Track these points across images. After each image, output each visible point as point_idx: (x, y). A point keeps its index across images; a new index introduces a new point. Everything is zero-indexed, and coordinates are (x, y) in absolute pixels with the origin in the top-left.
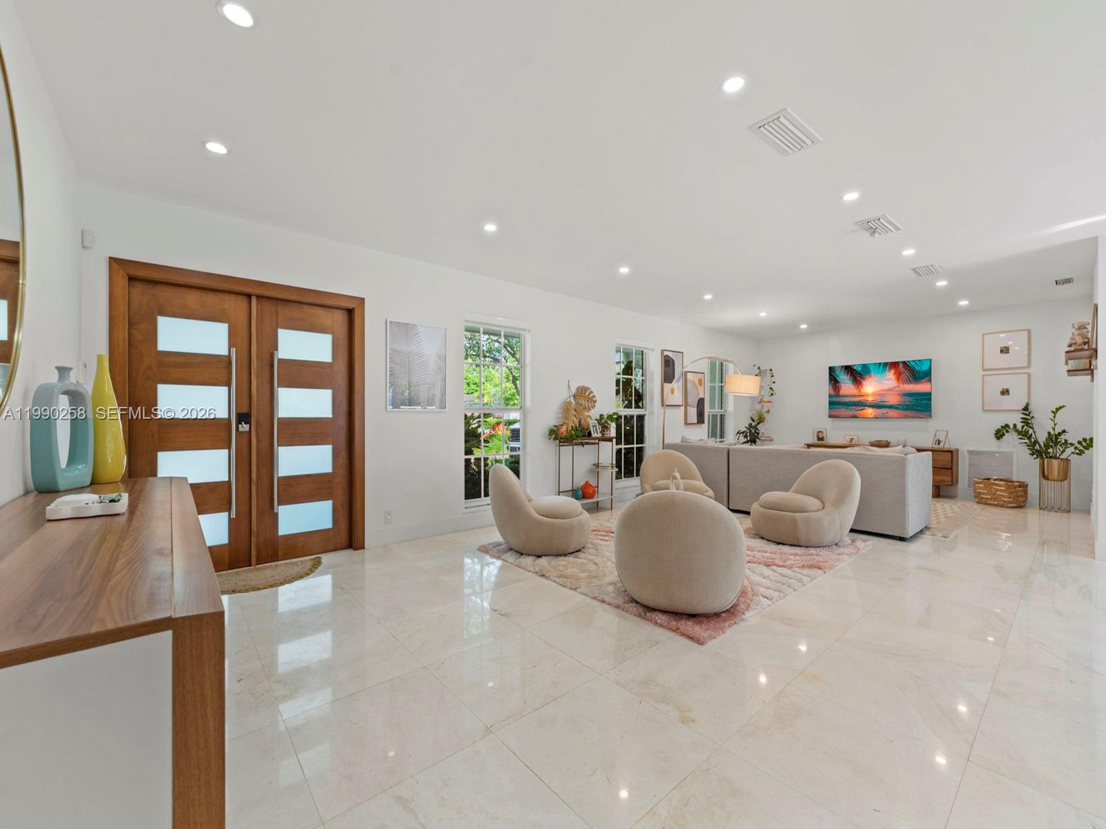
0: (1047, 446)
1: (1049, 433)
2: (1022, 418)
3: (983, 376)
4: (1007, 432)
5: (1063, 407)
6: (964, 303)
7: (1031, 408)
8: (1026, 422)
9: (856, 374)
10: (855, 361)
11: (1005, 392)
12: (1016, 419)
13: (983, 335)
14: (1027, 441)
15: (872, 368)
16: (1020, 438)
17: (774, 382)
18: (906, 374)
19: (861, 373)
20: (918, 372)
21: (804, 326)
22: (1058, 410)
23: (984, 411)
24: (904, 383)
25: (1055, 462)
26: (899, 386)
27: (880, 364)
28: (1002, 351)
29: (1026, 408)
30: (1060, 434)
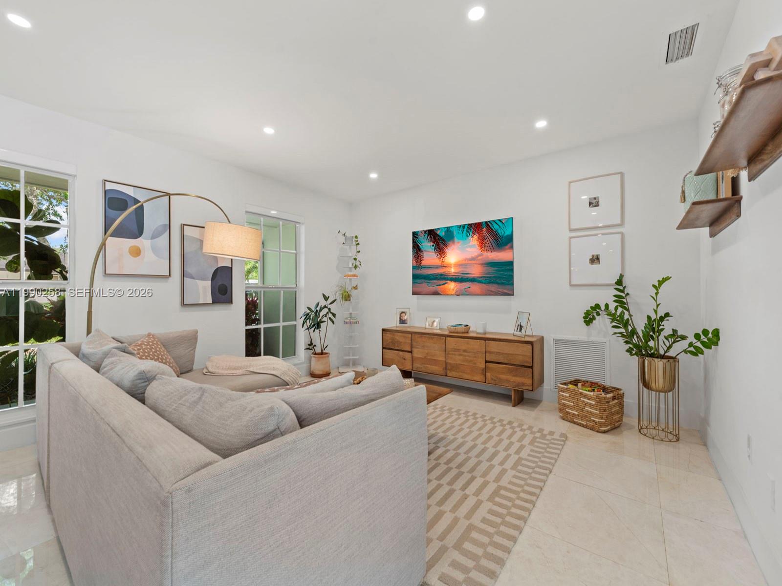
0: (648, 337)
1: (649, 318)
2: (615, 296)
3: (571, 238)
4: (598, 314)
5: (665, 280)
7: (625, 282)
8: (620, 301)
9: (439, 240)
10: (437, 224)
11: (595, 260)
12: (607, 297)
14: (623, 330)
16: (614, 327)
17: (359, 252)
18: (489, 239)
20: (502, 237)
22: (661, 283)
23: (571, 285)
24: (487, 251)
25: (660, 364)
27: (464, 226)
28: (590, 204)
29: (619, 282)
30: (662, 319)
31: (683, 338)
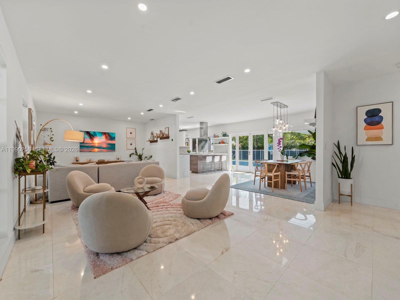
3: (127, 139)
4: (132, 155)
5: (144, 149)
6: (129, 118)
8: (136, 152)
9: (91, 135)
10: (91, 130)
11: (131, 144)
12: (134, 151)
13: (127, 128)
15: (97, 134)
17: (53, 135)
18: (108, 137)
19: (93, 135)
20: (112, 137)
21: (76, 112)
23: (127, 149)
24: (108, 140)
26: (106, 141)
27: (100, 132)
28: (130, 133)
29: (135, 149)
31: (147, 157)
